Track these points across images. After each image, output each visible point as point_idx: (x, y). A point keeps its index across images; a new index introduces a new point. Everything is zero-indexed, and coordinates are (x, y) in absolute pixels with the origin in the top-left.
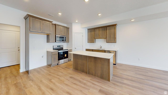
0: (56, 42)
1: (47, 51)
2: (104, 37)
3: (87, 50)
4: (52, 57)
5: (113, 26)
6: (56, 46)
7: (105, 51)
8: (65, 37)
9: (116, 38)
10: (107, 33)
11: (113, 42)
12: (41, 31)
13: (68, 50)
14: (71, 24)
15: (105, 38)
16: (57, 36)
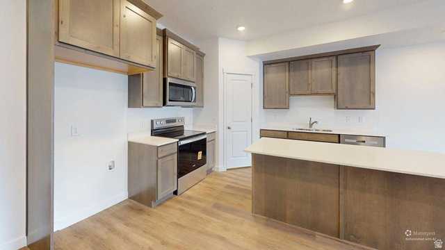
0: (164, 104)
1: (130, 144)
2: (329, 91)
3: (265, 133)
4: (159, 168)
5: (363, 52)
6: (161, 120)
7: (339, 139)
8: (195, 88)
9: (374, 94)
10: (340, 77)
11: (362, 107)
12: (116, 48)
13: (204, 134)
14: (214, 39)
15: (329, 94)
16: (169, 80)
